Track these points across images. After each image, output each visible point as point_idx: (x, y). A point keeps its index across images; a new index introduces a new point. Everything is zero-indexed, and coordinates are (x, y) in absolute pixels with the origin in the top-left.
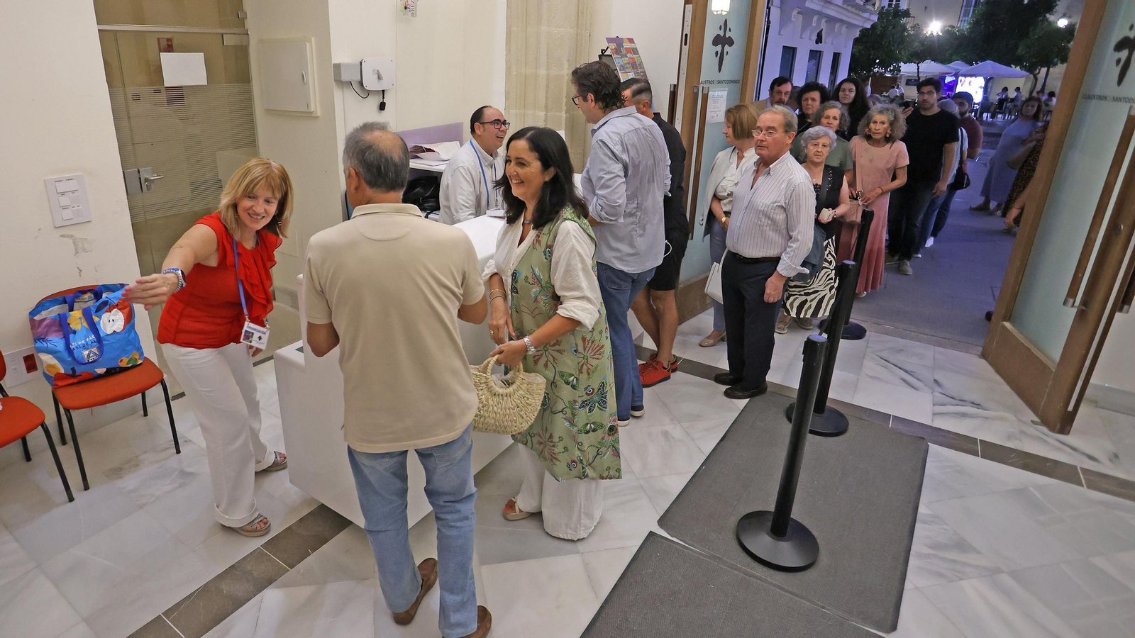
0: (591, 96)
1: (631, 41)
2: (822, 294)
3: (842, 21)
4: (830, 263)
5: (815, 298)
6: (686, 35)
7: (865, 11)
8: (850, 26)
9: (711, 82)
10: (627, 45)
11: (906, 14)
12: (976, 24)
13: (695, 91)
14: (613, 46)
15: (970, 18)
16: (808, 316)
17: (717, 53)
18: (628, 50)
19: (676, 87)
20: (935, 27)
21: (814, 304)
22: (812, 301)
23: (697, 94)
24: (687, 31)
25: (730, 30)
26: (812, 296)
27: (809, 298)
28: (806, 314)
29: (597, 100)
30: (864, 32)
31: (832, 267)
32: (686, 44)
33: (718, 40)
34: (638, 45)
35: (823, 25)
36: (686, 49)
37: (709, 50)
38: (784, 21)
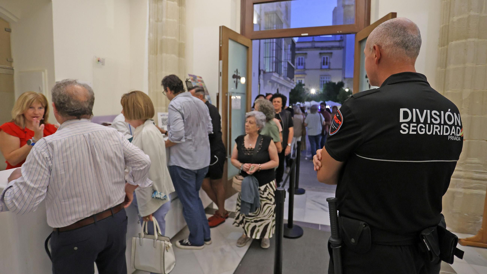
0: (168, 89)
1: (201, 78)
2: (267, 222)
3: (285, 86)
4: (271, 200)
5: (262, 225)
6: (221, 73)
7: (291, 82)
8: (287, 88)
9: (233, 93)
10: (198, 79)
11: (304, 85)
12: (324, 90)
13: (226, 95)
14: (192, 78)
15: (322, 88)
16: (258, 238)
17: (234, 82)
18: (199, 81)
19: (218, 94)
20: (313, 91)
21: (261, 229)
22: (259, 226)
23: (227, 97)
24: (221, 71)
25: (239, 73)
26: (259, 223)
27: (258, 224)
28: (256, 236)
29: (171, 90)
30: (292, 90)
31: (272, 203)
32: (221, 76)
33: (234, 76)
34: (204, 79)
35: (278, 87)
36: (221, 78)
37: (231, 80)
38: (265, 84)
